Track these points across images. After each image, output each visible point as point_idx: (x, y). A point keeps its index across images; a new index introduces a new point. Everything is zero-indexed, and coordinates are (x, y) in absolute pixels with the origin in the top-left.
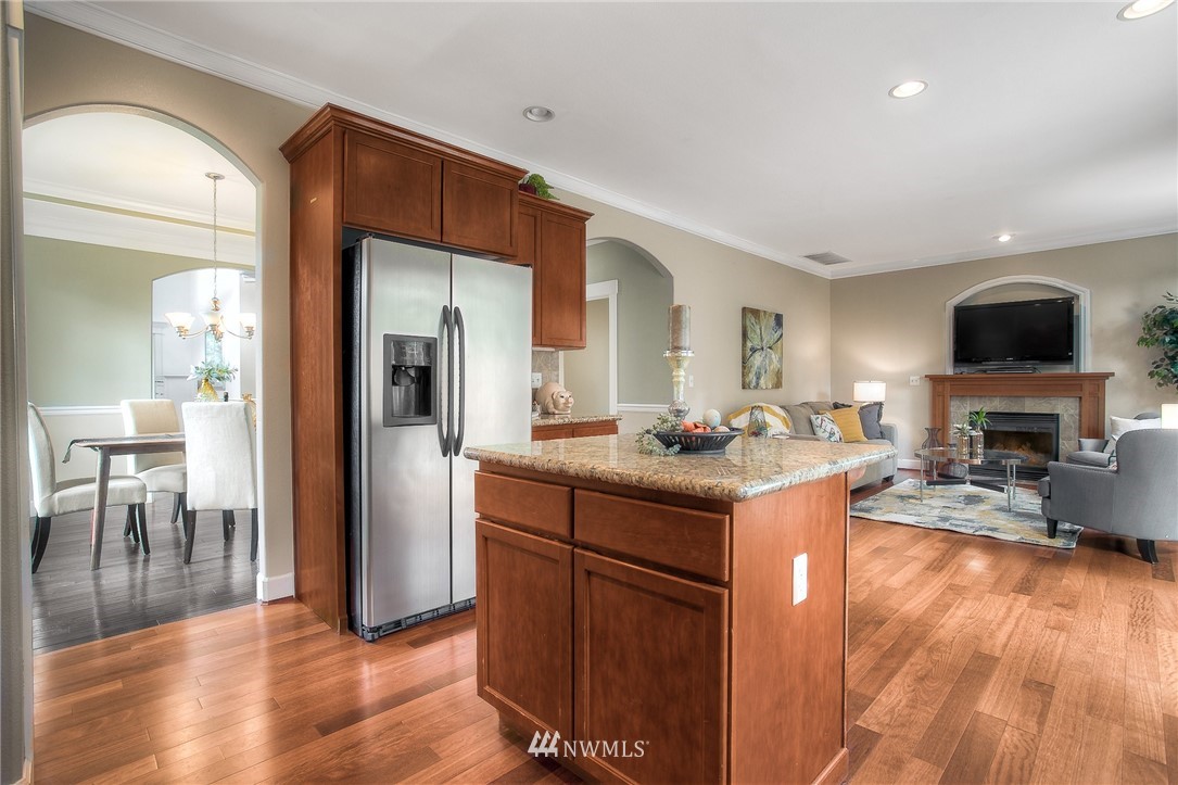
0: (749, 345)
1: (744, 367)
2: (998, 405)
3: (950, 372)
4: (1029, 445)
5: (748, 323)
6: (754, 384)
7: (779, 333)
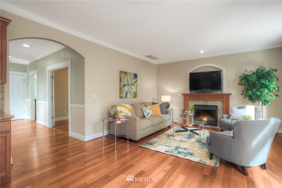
0: (122, 83)
1: (120, 91)
2: (201, 103)
3: (188, 92)
4: (209, 115)
5: (122, 76)
6: (124, 96)
7: (135, 80)
